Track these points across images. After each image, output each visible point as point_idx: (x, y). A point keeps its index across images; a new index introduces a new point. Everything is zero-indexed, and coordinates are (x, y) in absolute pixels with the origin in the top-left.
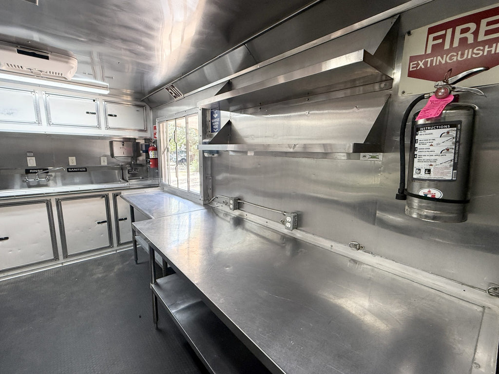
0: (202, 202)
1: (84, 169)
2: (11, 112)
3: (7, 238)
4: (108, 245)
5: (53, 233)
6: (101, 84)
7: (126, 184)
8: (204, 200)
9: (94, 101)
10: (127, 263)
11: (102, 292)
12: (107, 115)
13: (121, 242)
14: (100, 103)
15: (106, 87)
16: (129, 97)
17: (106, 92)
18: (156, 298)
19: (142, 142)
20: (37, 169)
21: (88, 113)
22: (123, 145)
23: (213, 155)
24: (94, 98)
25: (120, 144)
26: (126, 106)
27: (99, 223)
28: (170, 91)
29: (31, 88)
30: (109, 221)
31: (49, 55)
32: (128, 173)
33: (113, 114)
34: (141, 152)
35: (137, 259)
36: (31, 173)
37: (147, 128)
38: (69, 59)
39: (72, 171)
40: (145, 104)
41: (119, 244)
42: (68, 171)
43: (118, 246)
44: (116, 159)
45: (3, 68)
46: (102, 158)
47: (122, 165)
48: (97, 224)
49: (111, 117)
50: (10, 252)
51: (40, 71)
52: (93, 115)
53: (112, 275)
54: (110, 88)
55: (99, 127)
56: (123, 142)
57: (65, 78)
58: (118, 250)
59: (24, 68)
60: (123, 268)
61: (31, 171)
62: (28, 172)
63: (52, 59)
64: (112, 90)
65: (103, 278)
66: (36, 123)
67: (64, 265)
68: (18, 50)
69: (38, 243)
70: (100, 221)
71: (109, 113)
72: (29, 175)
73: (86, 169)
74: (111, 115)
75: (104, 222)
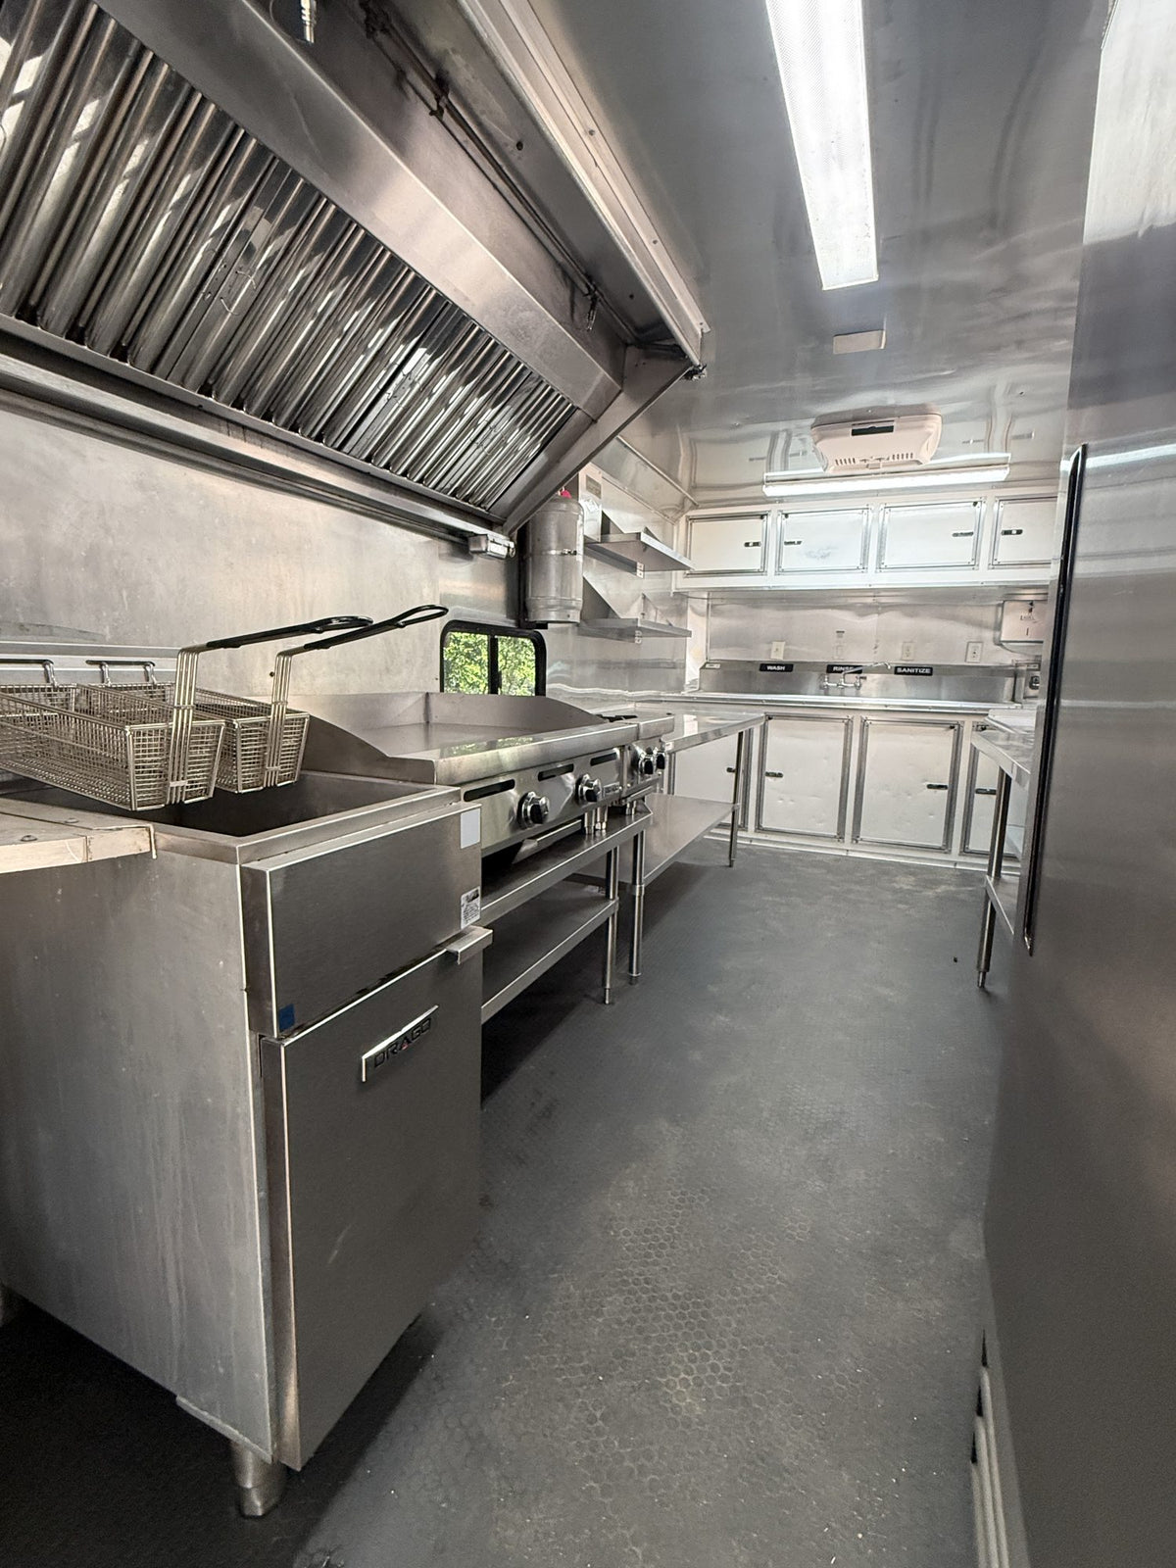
1: (927, 671)
2: (826, 552)
3: (781, 776)
4: (940, 845)
5: (845, 791)
6: (992, 459)
9: (975, 503)
11: (899, 906)
12: (999, 531)
13: (971, 848)
14: (990, 509)
15: (1000, 462)
17: (1000, 475)
20: (845, 666)
21: (956, 535)
22: (1031, 611)
24: (976, 496)
25: (1024, 609)
27: (930, 787)
29: (862, 503)
30: (952, 789)
31: (894, 424)
32: (1031, 686)
33: (1014, 529)
36: (836, 672)
38: (926, 419)
39: (904, 673)
41: (965, 851)
42: (896, 673)
43: (961, 854)
44: (1005, 648)
45: (830, 472)
46: (971, 645)
47: (1017, 665)
48: (927, 789)
49: (1006, 536)
50: (780, 801)
51: (880, 459)
52: (969, 537)
53: (930, 893)
54: (1010, 464)
55: (973, 565)
56: (1031, 604)
57: (918, 462)
58: (961, 863)
59: (858, 462)
60: (958, 893)
61: (835, 668)
62: (830, 669)
63: (899, 429)
64: (1015, 468)
65: (909, 892)
66: (858, 568)
67: (851, 854)
68: (853, 431)
69: (817, 796)
70: (934, 783)
71: (1004, 528)
72: (831, 675)
73: (932, 671)
74: (1007, 533)
75: (942, 787)
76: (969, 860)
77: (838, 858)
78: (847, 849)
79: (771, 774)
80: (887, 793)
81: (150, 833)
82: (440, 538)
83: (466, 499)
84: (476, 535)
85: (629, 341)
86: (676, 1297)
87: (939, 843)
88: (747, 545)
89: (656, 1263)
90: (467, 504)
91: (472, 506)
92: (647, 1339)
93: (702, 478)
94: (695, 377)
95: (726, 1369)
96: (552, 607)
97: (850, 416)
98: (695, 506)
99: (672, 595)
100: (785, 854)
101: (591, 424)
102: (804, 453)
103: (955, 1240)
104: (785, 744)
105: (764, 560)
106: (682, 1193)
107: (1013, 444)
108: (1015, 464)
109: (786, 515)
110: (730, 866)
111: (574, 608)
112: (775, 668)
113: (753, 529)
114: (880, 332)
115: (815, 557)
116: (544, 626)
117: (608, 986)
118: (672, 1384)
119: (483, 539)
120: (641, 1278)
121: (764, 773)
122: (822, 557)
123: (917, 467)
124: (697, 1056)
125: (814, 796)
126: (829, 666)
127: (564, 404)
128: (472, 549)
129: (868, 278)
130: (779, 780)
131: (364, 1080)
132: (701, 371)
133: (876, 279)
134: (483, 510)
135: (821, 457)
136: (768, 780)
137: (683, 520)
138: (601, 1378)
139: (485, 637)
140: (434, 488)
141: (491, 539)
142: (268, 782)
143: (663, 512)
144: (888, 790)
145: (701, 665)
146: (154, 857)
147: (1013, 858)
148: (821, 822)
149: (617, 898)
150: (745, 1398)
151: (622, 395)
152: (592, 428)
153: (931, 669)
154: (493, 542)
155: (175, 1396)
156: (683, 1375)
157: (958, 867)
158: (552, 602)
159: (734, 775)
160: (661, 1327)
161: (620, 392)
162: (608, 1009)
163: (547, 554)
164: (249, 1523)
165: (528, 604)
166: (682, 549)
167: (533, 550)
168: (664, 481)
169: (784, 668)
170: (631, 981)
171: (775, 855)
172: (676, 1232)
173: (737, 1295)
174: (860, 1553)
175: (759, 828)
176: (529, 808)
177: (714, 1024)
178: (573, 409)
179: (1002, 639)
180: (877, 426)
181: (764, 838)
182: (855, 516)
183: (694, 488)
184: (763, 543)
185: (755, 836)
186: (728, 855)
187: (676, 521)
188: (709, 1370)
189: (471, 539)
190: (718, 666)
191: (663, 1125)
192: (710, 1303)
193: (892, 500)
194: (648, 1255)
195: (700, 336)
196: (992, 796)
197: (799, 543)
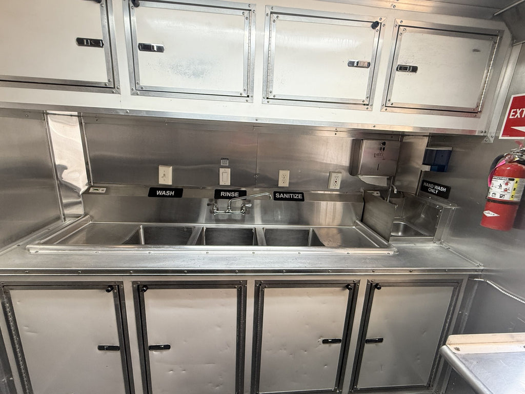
1: (300, 196)
3: (167, 347)
12: (395, 67)
14: (388, 32)
20: (231, 191)
21: (352, 64)
22: (383, 150)
25: (376, 148)
27: (325, 342)
30: (345, 341)
33: (410, 64)
36: (223, 197)
37: (483, 106)
39: (282, 199)
40: (502, 26)
41: (353, 390)
42: (275, 199)
43: (350, 393)
48: (322, 344)
49: (402, 73)
52: (364, 70)
55: (367, 105)
61: (223, 194)
62: (218, 195)
66: (241, 95)
69: (214, 364)
70: (330, 338)
71: (401, 62)
72: (220, 200)
73: (303, 196)
74: (402, 68)
75: (335, 341)
79: (157, 348)
80: (285, 351)
88: (81, 41)
112: (165, 193)
121: (147, 348)
122: (194, 74)
125: (209, 363)
126: (216, 191)
130: (165, 352)
136: (153, 354)
144: (285, 349)
148: (218, 386)
159: (117, 355)
196: (380, 344)
197: (160, 49)
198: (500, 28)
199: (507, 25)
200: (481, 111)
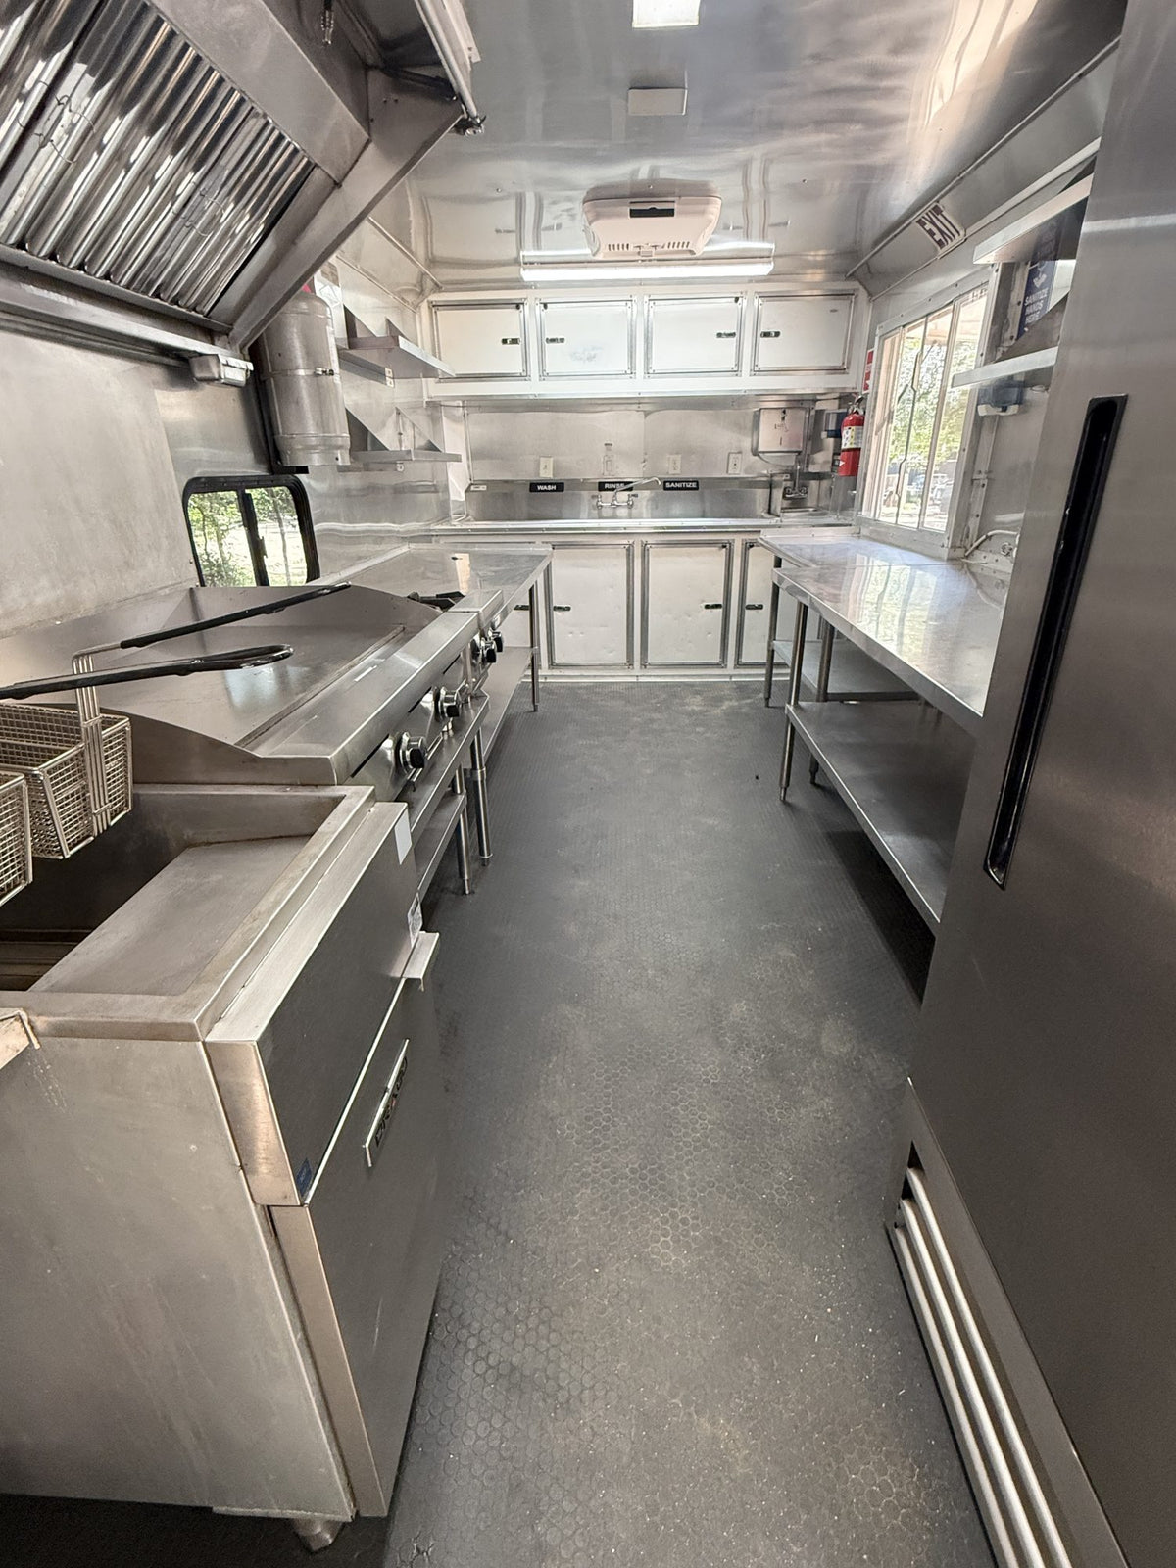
0: (945, 553)
1: (694, 485)
2: (592, 353)
3: (569, 608)
5: (631, 618)
6: (757, 250)
7: (774, 521)
8: (953, 547)
9: (737, 299)
10: (749, 701)
11: (697, 730)
12: (759, 335)
13: (744, 660)
14: (750, 304)
15: (767, 254)
16: (819, 271)
17: (764, 269)
18: (793, 729)
19: (830, 406)
20: (616, 483)
21: (720, 335)
22: (783, 419)
23: (1005, 409)
24: (736, 290)
25: (776, 416)
26: (808, 301)
27: (707, 606)
28: (929, 226)
29: (624, 293)
30: (726, 607)
31: (676, 206)
32: (784, 497)
33: (773, 330)
34: (824, 435)
35: (770, 696)
36: (608, 490)
37: (849, 363)
38: (707, 203)
39: (672, 489)
40: (856, 285)
41: (738, 664)
42: (666, 489)
43: (735, 668)
44: (761, 458)
45: (599, 257)
46: (732, 456)
47: (772, 476)
48: (704, 610)
49: (766, 339)
50: (571, 635)
51: (655, 246)
52: (731, 339)
53: (718, 711)
54: (775, 256)
55: (736, 372)
56: (784, 412)
57: (692, 252)
58: (735, 676)
59: (631, 247)
60: (740, 707)
61: (606, 486)
62: (601, 487)
63: (680, 213)
64: (780, 260)
65: (701, 713)
66: (626, 373)
67: (641, 680)
68: (631, 210)
69: (606, 626)
70: (711, 603)
71: (763, 329)
72: (603, 493)
73: (697, 485)
74: (767, 335)
75: (717, 606)
76: (742, 672)
77: (631, 686)
78: (637, 675)
79: (559, 608)
80: (669, 616)
81: (22, 1022)
82: (150, 361)
83: (175, 301)
84: (201, 354)
85: (371, 60)
86: (633, 1171)
87: (717, 660)
88: (504, 341)
89: (605, 1147)
90: (176, 307)
91: (184, 310)
92: (623, 1219)
93: (441, 251)
94: (469, 132)
95: (693, 1218)
96: (314, 447)
97: (627, 192)
98: (438, 288)
99: (425, 405)
100: (580, 688)
101: (333, 189)
102: (559, 227)
103: (826, 1041)
104: (570, 575)
105: (526, 361)
106: (606, 1071)
107: (770, 231)
108: (780, 256)
109: (545, 306)
110: (535, 710)
111: (340, 447)
112: (545, 487)
113: (508, 322)
114: (681, 90)
115: (581, 359)
116: (304, 470)
117: (466, 877)
118: (656, 1250)
119: (212, 362)
120: (598, 1165)
121: (552, 608)
122: (588, 358)
123: (689, 256)
124: (572, 929)
125: (601, 626)
126: (600, 483)
127: (299, 156)
128: (199, 375)
129: (687, 20)
130: (567, 613)
131: (370, 1165)
132: (479, 125)
133: (696, 23)
134: (201, 316)
135: (592, 240)
136: (556, 614)
137: (425, 305)
138: (597, 1270)
139: (233, 494)
140: (128, 287)
141: (223, 360)
142: (99, 826)
143: (400, 294)
144: (670, 613)
145: (465, 488)
146: (37, 1046)
147: (783, 665)
148: (611, 652)
149: (465, 791)
150: (717, 1237)
151: (372, 146)
152: (336, 193)
153: (697, 482)
154: (228, 365)
155: (211, 1509)
156: (662, 1239)
157: (733, 680)
158: (313, 441)
159: (527, 614)
160: (631, 1203)
161: (368, 143)
162: (470, 899)
163: (295, 376)
164: (320, 1556)
165: (282, 446)
166: (428, 346)
167: (274, 370)
168: (403, 256)
169: (555, 487)
170: (484, 863)
171: (573, 690)
172: (613, 1111)
173: (681, 1150)
174: (833, 1323)
175: (552, 665)
176: (407, 753)
177: (577, 890)
178: (310, 167)
179: (759, 450)
180: (658, 206)
181: (558, 674)
182: (621, 307)
183: (433, 262)
184: (522, 340)
185: (549, 673)
186: (531, 699)
187: (417, 307)
188: (681, 1225)
189: (194, 361)
190: (483, 488)
191: (567, 1010)
192: (662, 1165)
193: (658, 292)
194: (596, 1142)
195: (470, 68)
196: (760, 611)
197: (562, 340)
198: (856, 287)
199: (861, 283)
200: (848, 368)
